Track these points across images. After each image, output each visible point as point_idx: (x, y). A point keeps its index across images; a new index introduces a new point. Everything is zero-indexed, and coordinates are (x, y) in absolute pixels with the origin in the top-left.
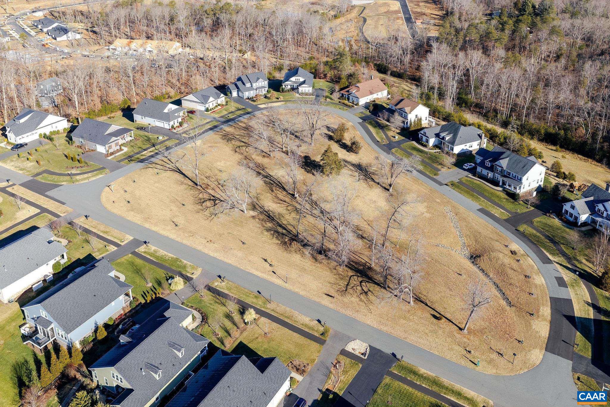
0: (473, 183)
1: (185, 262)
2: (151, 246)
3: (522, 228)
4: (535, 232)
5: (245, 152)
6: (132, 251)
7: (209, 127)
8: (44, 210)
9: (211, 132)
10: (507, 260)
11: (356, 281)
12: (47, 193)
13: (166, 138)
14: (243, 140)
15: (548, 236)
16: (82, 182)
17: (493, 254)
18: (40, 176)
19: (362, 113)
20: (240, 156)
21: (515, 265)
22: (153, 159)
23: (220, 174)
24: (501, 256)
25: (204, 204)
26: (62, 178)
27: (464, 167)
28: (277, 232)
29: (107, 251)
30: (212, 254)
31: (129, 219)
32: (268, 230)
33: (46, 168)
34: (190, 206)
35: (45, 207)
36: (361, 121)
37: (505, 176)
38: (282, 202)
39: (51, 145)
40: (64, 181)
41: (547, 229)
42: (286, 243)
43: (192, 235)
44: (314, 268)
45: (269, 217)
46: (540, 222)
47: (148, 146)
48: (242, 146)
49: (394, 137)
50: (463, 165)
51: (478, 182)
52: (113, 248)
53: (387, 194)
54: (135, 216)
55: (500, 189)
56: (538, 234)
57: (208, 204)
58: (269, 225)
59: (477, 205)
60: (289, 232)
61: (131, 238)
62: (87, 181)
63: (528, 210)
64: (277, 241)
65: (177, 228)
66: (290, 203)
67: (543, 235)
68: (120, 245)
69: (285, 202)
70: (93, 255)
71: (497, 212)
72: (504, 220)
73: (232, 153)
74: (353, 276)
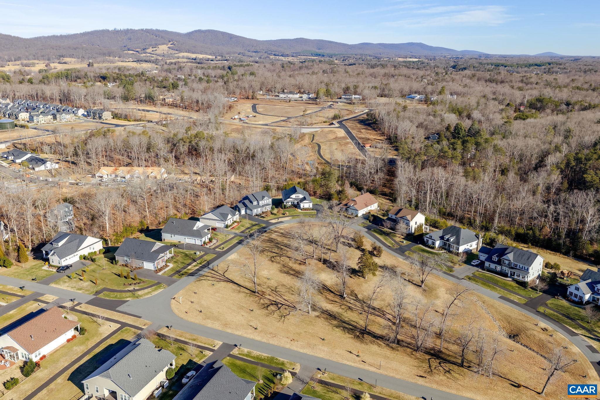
0: (485, 276)
1: (282, 359)
2: (243, 348)
3: (541, 309)
4: (552, 312)
5: (281, 262)
6: (228, 354)
7: (237, 241)
8: (124, 325)
9: (240, 246)
10: (543, 336)
11: (435, 363)
12: (117, 309)
13: (202, 253)
14: (273, 251)
15: (564, 314)
16: (146, 297)
17: (529, 333)
18: (102, 294)
19: (363, 223)
20: (279, 265)
21: (550, 339)
22: (201, 272)
23: (268, 282)
24: (535, 333)
25: (269, 308)
26: (124, 294)
27: (472, 263)
28: (344, 327)
29: (205, 356)
30: (301, 351)
31: (208, 326)
32: (337, 327)
33: (104, 286)
34: (258, 312)
35: (124, 321)
36: (366, 230)
37: (512, 268)
38: (333, 302)
39: (95, 266)
40: (127, 297)
41: (560, 309)
42: (358, 336)
43: (274, 336)
44: (395, 355)
45: (331, 316)
46: (552, 303)
47: (190, 261)
48: (275, 256)
49: (403, 242)
50: (471, 261)
51: (490, 275)
52: (209, 354)
53: (420, 290)
54: (214, 324)
55: (510, 279)
56: (555, 313)
57: (272, 308)
58: (335, 322)
59: (497, 294)
60: (355, 327)
61: (221, 343)
62: (150, 296)
63: (538, 295)
64: (351, 336)
65: (257, 331)
66: (342, 303)
67: (560, 314)
68: (214, 350)
69: (336, 302)
70: (194, 360)
71: (515, 298)
72: (524, 304)
73: (270, 262)
74: (430, 358)
